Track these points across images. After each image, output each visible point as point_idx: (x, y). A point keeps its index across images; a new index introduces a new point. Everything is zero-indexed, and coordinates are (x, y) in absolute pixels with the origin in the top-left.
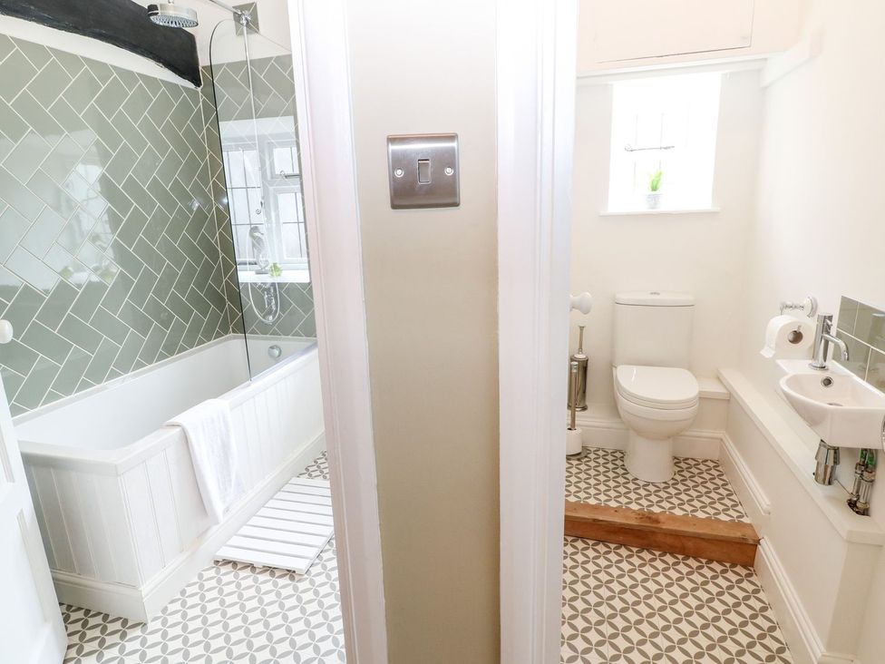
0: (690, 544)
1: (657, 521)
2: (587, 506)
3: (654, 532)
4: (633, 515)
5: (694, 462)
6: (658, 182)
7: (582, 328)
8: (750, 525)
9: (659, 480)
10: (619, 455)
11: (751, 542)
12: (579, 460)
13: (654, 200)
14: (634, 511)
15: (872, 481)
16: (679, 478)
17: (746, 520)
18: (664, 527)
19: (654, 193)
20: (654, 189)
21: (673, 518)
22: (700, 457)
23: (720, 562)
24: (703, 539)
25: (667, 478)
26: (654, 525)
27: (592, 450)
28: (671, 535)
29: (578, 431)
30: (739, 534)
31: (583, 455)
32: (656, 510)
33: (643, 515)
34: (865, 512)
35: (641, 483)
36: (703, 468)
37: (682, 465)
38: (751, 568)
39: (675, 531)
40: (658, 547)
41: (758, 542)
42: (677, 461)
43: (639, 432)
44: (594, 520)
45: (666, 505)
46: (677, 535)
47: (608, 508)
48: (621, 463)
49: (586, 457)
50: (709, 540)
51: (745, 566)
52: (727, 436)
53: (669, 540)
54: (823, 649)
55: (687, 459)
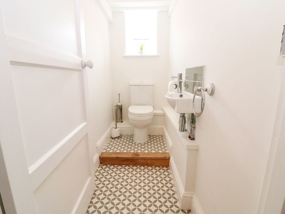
0: (149, 162)
1: (138, 155)
2: (116, 153)
3: (137, 159)
4: (131, 154)
5: (155, 136)
6: (142, 47)
7: (119, 94)
8: (168, 153)
9: (142, 142)
10: (132, 136)
11: (167, 158)
12: (118, 139)
13: (141, 53)
14: (132, 153)
15: (195, 127)
16: (149, 141)
17: (167, 152)
18: (140, 157)
19: (141, 51)
20: (141, 50)
21: (144, 153)
22: (157, 135)
23: (159, 167)
24: (153, 159)
25: (146, 141)
26: (137, 156)
27: (124, 135)
28: (143, 159)
29: (118, 129)
30: (164, 156)
31: (120, 137)
32: (139, 151)
33: (134, 153)
34: (193, 139)
35: (136, 144)
36: (158, 137)
37: (151, 137)
38: (168, 167)
39: (144, 158)
40: (139, 164)
41: (169, 158)
42: (150, 136)
43: (136, 126)
44: (117, 157)
45: (143, 150)
46: (145, 159)
47: (123, 152)
48: (132, 138)
49: (121, 138)
50: (155, 159)
51: (166, 167)
52: (164, 127)
53: (142, 161)
54: (184, 191)
55: (153, 136)
